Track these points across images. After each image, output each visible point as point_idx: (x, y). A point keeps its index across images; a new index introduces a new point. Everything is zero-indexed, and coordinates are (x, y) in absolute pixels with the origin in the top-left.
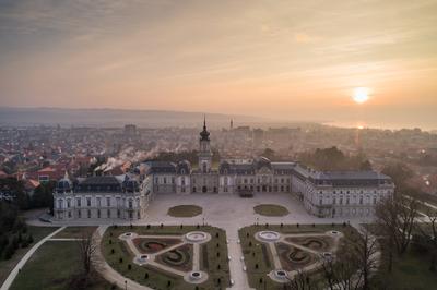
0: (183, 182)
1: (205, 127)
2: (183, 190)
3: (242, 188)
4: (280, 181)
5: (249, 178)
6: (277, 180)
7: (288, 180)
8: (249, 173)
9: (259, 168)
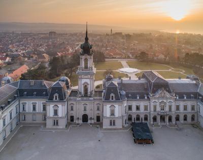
0: (56, 112)
1: (87, 39)
2: (56, 123)
3: (134, 116)
4: (182, 108)
5: (142, 104)
6: (178, 108)
7: (193, 108)
8: (142, 98)
9: (154, 92)
